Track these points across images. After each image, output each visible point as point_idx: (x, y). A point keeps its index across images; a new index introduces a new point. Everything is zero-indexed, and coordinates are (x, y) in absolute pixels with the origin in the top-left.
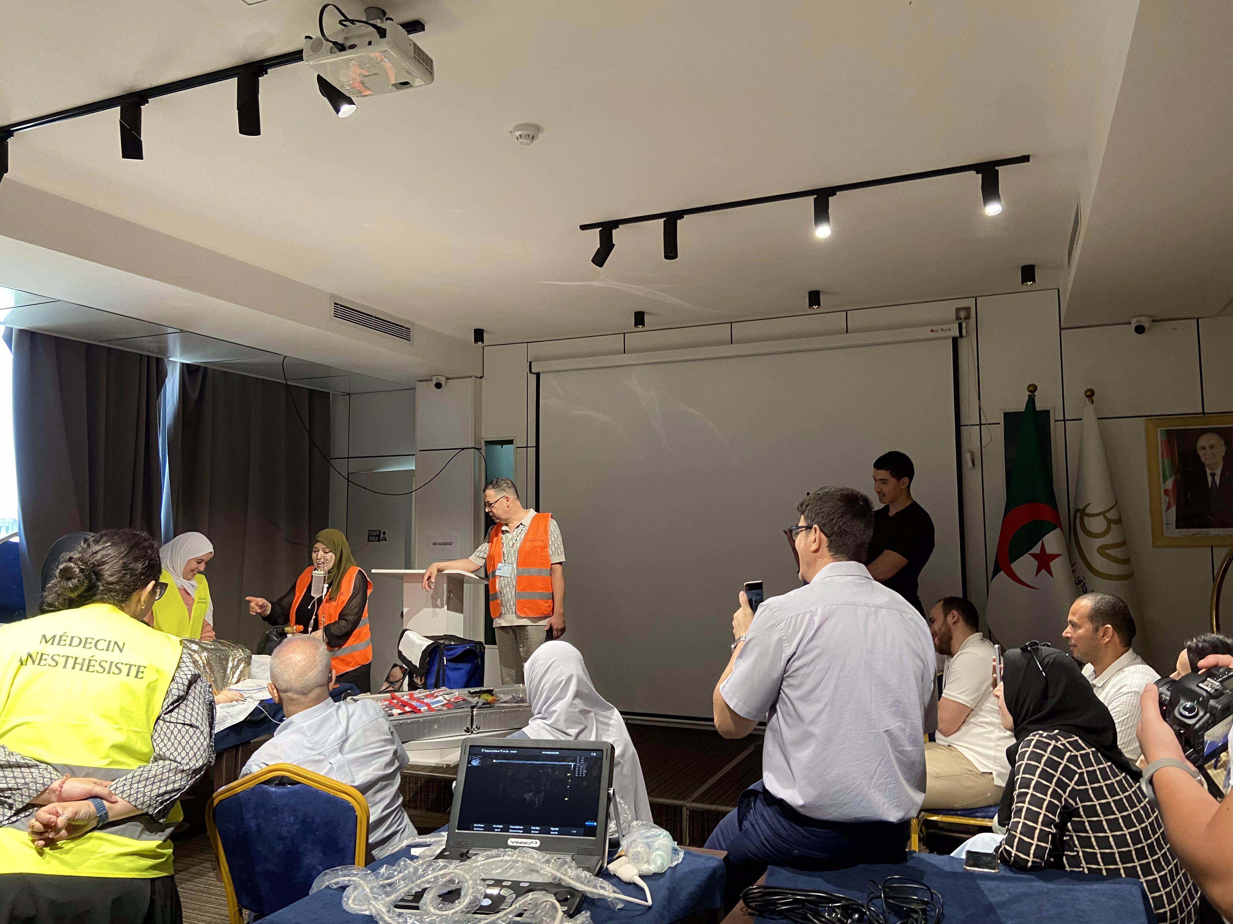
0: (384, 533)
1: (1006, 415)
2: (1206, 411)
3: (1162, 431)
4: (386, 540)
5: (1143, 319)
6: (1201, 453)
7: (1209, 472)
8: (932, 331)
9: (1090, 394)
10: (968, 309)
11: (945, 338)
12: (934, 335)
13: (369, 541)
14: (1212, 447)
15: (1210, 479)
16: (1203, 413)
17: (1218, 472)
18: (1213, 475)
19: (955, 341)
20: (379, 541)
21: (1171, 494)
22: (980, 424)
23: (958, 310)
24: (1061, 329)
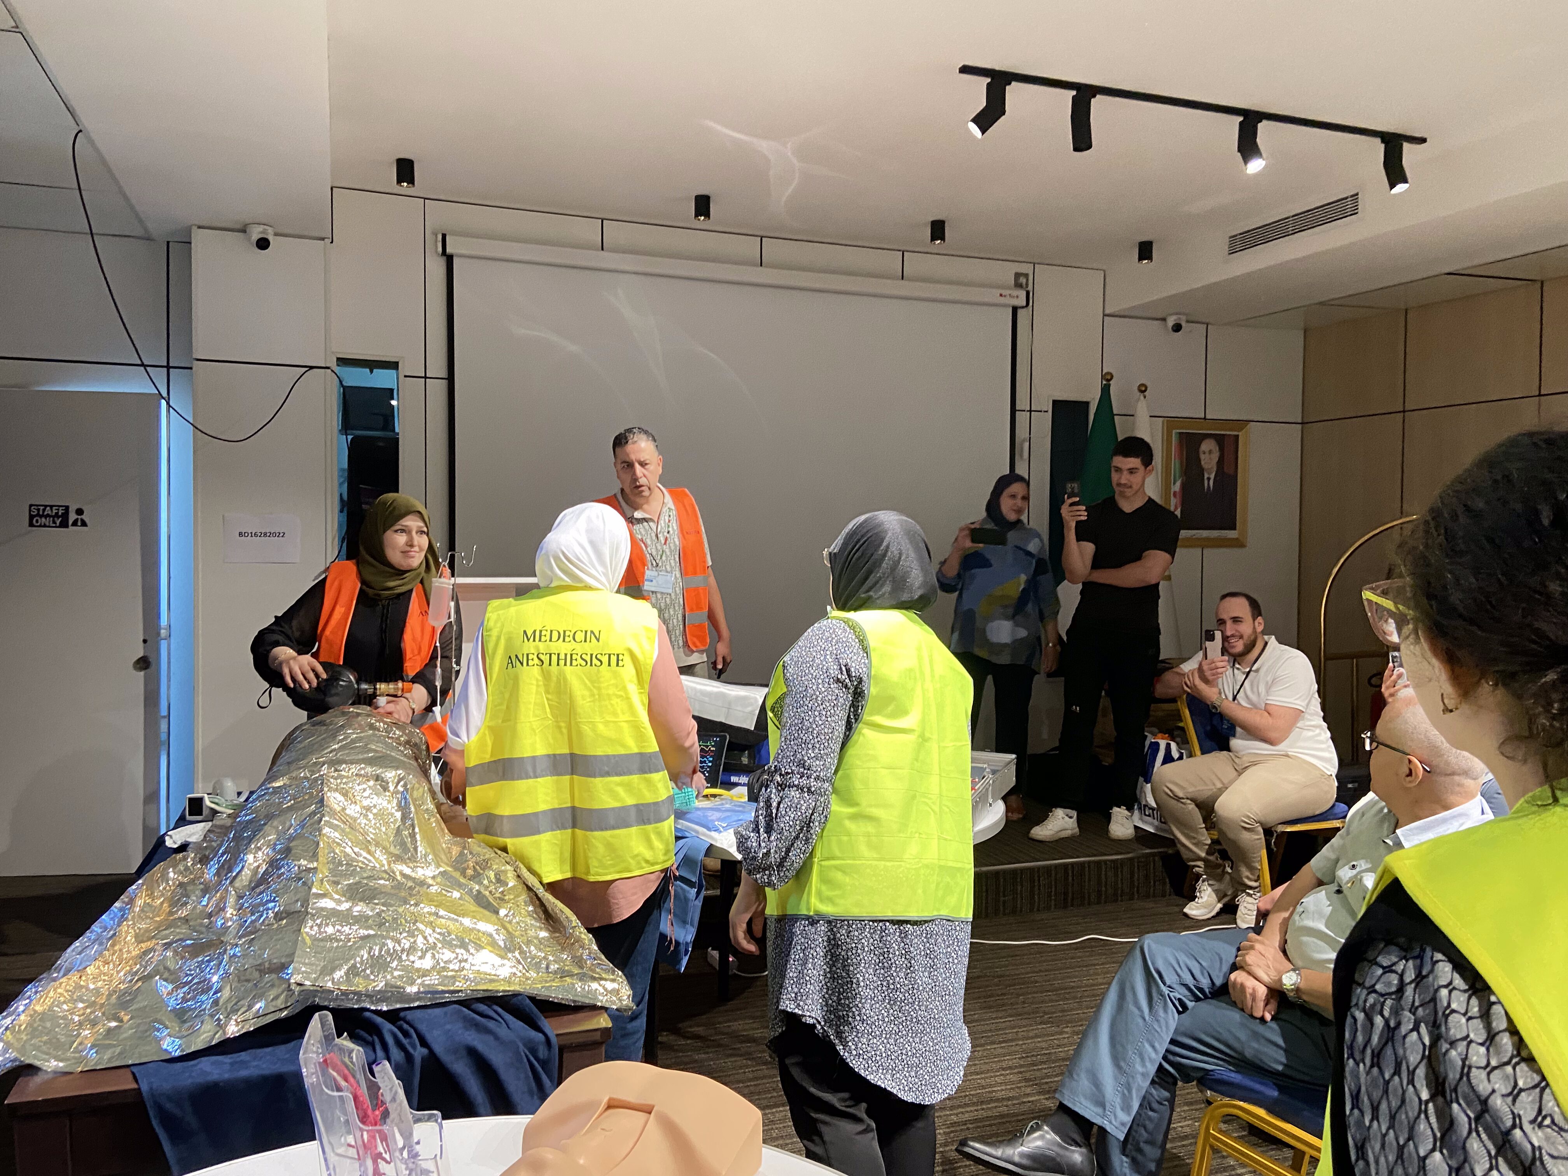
0: (80, 512)
1: (1055, 402)
2: (1208, 417)
3: (1176, 433)
4: (84, 524)
5: (1181, 316)
6: (1202, 457)
7: (1206, 476)
8: (1001, 295)
9: (1143, 389)
10: (1026, 276)
11: (1005, 306)
12: (1002, 300)
13: (31, 525)
14: (1210, 452)
15: (1206, 482)
16: (1205, 418)
17: (1212, 476)
18: (1209, 479)
19: (1015, 310)
20: (64, 524)
21: (1178, 496)
22: (1030, 411)
23: (1018, 275)
24: (1104, 315)
